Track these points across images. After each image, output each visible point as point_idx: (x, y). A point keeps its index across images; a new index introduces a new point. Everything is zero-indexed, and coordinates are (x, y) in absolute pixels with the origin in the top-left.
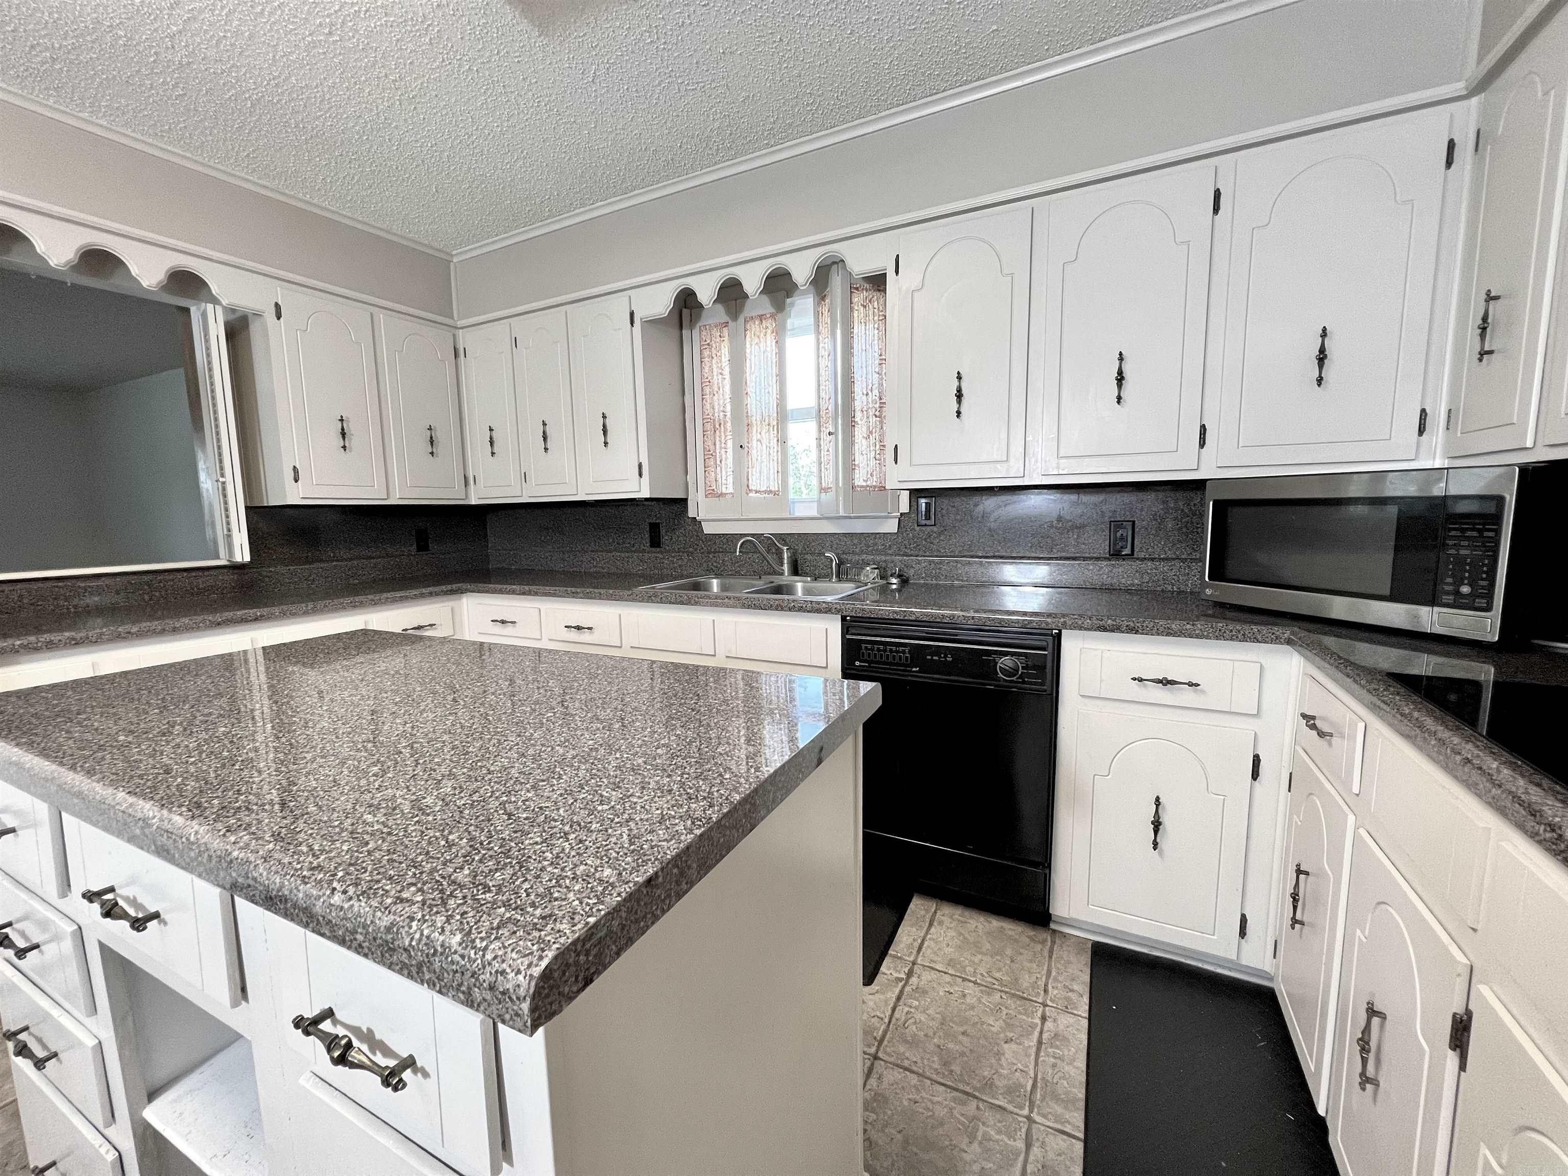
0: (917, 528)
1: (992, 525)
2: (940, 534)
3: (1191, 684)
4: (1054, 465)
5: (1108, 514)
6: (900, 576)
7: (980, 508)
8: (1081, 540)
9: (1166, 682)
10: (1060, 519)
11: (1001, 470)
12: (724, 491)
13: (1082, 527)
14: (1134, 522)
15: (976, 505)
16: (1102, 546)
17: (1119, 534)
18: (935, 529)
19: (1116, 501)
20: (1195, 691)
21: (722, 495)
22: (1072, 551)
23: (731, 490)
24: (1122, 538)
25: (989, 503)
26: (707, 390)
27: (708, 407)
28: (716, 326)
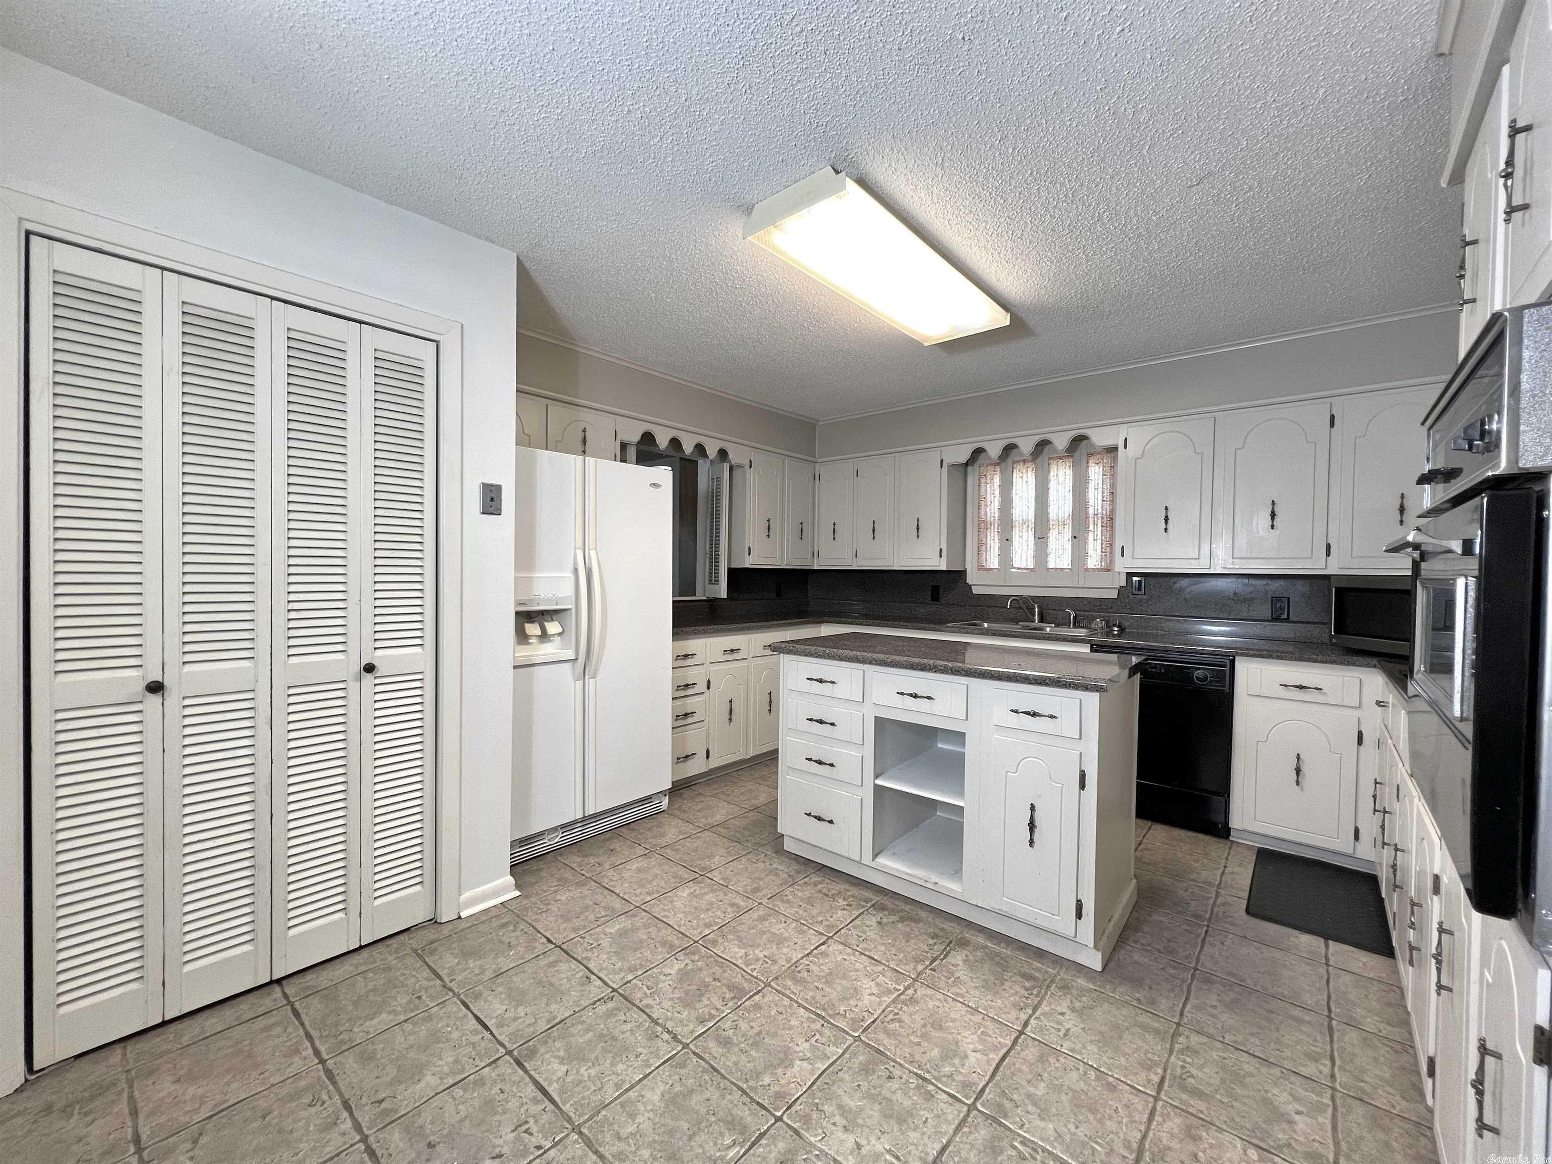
0: (1132, 596)
1: (1188, 596)
2: (1148, 600)
3: (1317, 689)
4: (1230, 562)
5: (1270, 593)
6: (1119, 626)
7: (1178, 585)
8: (1252, 608)
9: (1301, 687)
10: (1235, 594)
11: (1194, 564)
12: (992, 567)
13: (1251, 599)
14: (1289, 599)
15: (1175, 583)
16: (1267, 614)
17: (1278, 606)
18: (1144, 597)
19: (1276, 585)
20: (1321, 693)
21: (991, 569)
22: (1244, 615)
23: (997, 566)
24: (1281, 608)
25: (1185, 582)
26: (982, 503)
27: (982, 513)
28: (991, 464)
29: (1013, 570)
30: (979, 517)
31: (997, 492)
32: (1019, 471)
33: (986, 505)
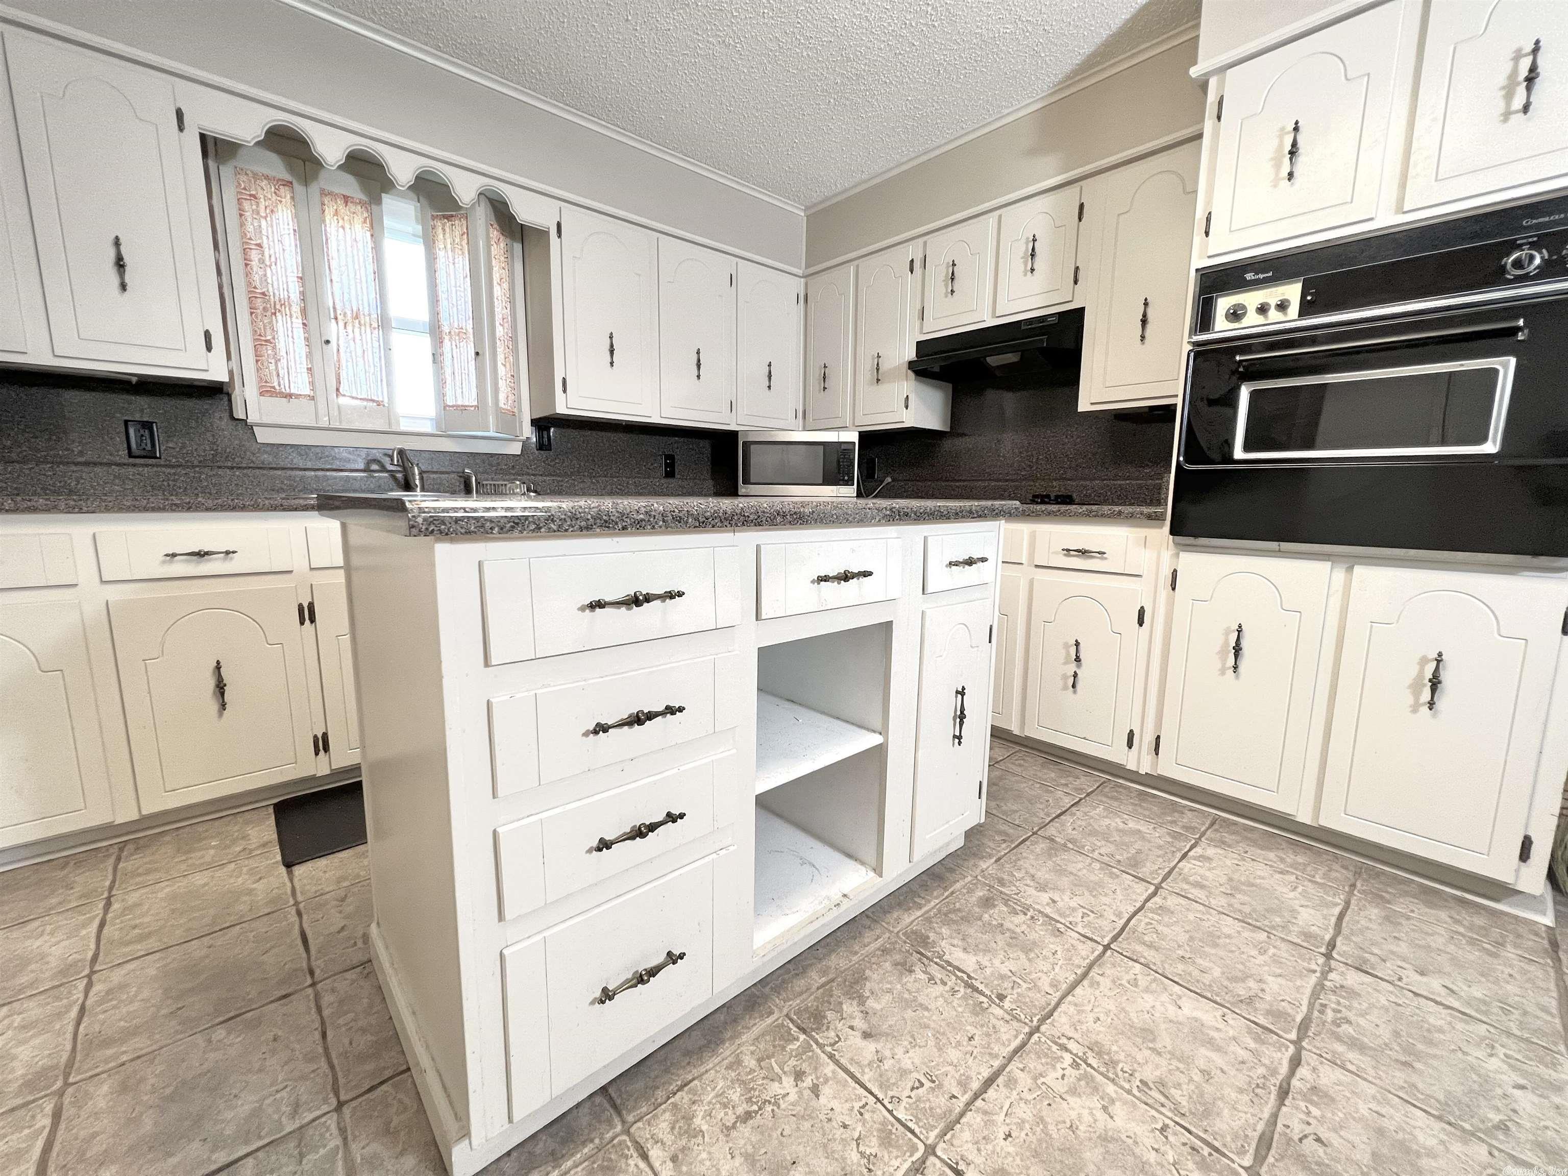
2: (556, 458)
6: (535, 492)
11: (640, 410)
14: (674, 456)
26: (254, 255)
27: (256, 278)
28: (267, 178)
29: (340, 399)
30: (249, 284)
31: (290, 242)
32: (336, 213)
33: (262, 261)
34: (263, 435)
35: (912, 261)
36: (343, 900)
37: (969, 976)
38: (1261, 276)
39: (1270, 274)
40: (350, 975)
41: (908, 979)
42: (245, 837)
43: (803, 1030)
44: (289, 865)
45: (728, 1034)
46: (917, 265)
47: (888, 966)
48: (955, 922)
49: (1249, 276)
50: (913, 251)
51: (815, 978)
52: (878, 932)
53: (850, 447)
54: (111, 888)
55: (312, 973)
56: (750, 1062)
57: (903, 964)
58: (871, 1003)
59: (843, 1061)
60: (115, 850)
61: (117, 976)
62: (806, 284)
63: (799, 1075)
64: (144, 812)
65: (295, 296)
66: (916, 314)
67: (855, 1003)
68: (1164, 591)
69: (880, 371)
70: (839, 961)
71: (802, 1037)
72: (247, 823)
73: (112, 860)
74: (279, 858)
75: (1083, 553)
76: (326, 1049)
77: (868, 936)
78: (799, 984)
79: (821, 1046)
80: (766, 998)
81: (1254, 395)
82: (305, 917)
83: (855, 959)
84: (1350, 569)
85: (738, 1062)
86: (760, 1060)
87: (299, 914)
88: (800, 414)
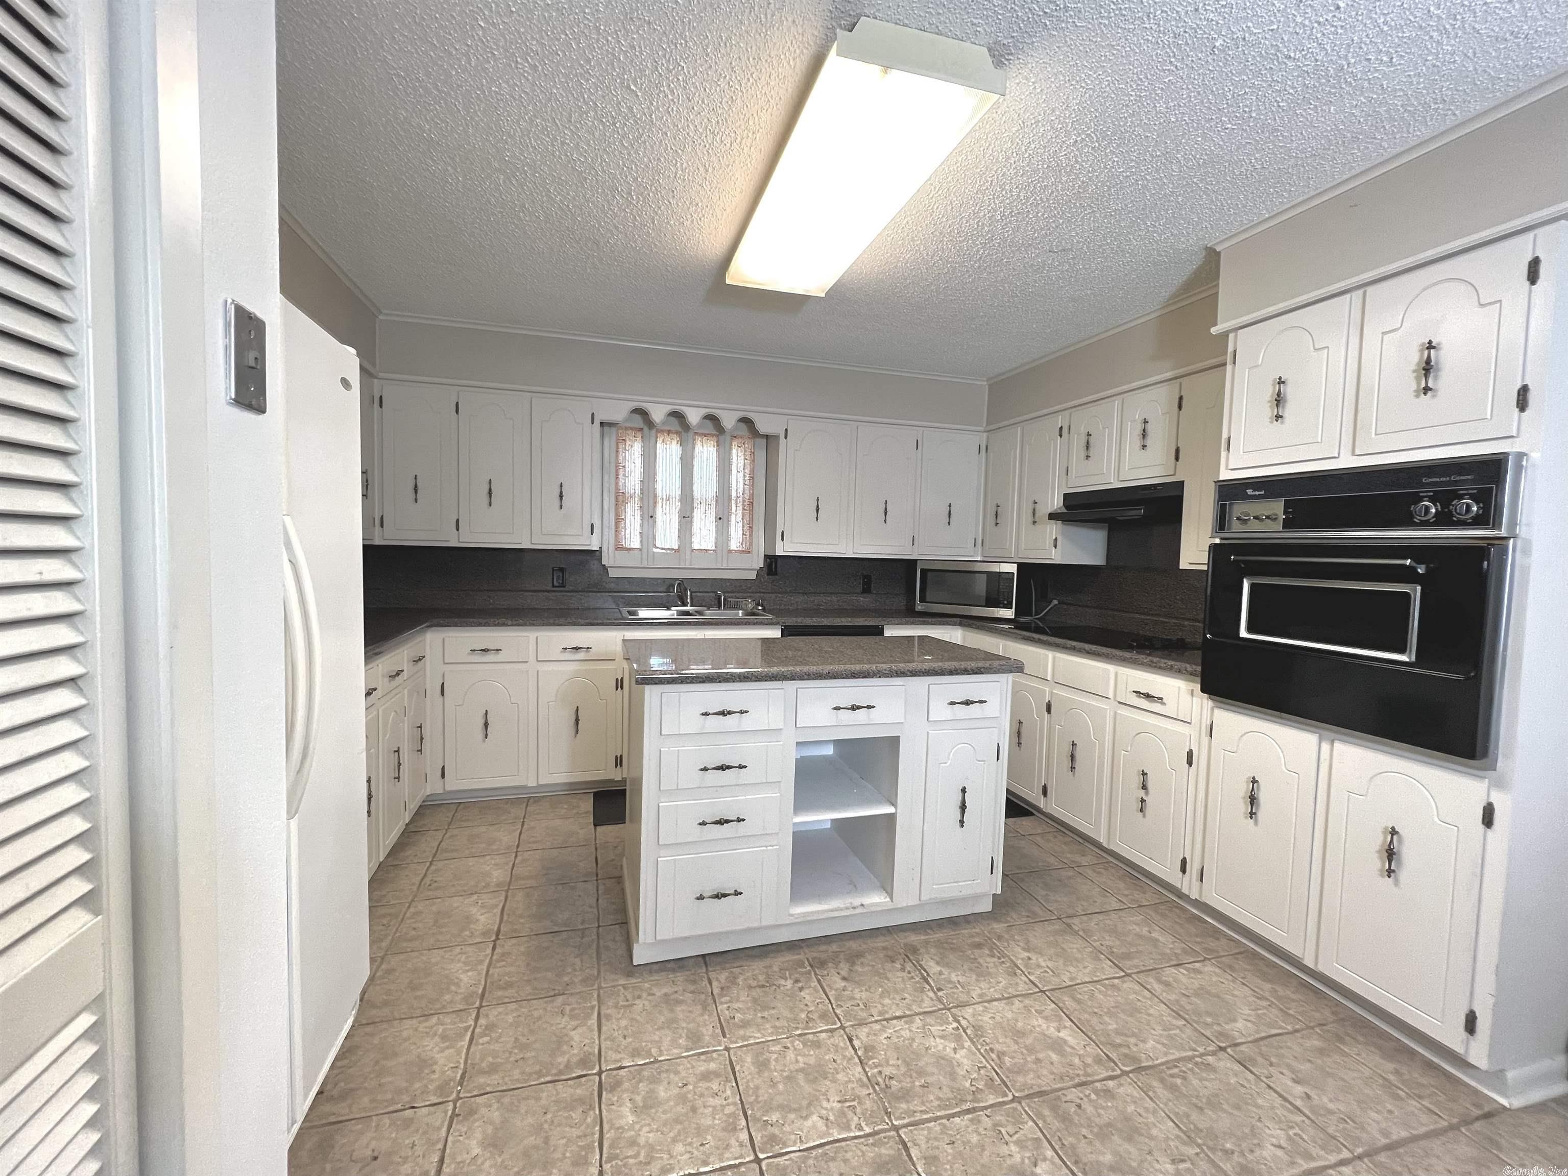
4: (858, 548)
5: (861, 572)
6: (762, 606)
8: (849, 584)
12: (632, 546)
13: (849, 578)
14: (871, 576)
17: (865, 582)
21: (630, 549)
23: (637, 545)
26: (621, 473)
27: (621, 484)
28: (632, 429)
29: (655, 550)
30: (617, 488)
31: (638, 461)
32: (663, 441)
33: (624, 475)
34: (612, 573)
35: (1061, 428)
36: (616, 847)
37: (928, 975)
38: (1257, 493)
39: (1262, 492)
40: (613, 880)
41: (888, 965)
42: (578, 807)
43: (811, 966)
44: (595, 825)
45: (772, 955)
46: (1065, 430)
47: (881, 955)
48: (944, 948)
49: (1250, 492)
50: (1060, 421)
51: (834, 947)
52: (888, 938)
53: (1010, 576)
54: (524, 817)
55: (597, 875)
56: (776, 968)
57: (890, 957)
58: (858, 968)
59: (824, 985)
60: (526, 800)
61: (526, 855)
62: (988, 438)
63: (797, 981)
64: (540, 783)
65: (638, 491)
66: (1065, 472)
67: (848, 964)
68: (1205, 739)
69: (1037, 515)
70: (854, 945)
71: (809, 968)
72: (580, 799)
73: (525, 805)
74: (592, 820)
75: (1148, 696)
76: (598, 905)
77: (882, 938)
78: (823, 948)
79: (816, 974)
80: (801, 947)
81: (1253, 587)
82: (599, 850)
83: (864, 946)
84: (1332, 742)
85: (771, 967)
86: (781, 970)
87: (596, 849)
88: (979, 542)
